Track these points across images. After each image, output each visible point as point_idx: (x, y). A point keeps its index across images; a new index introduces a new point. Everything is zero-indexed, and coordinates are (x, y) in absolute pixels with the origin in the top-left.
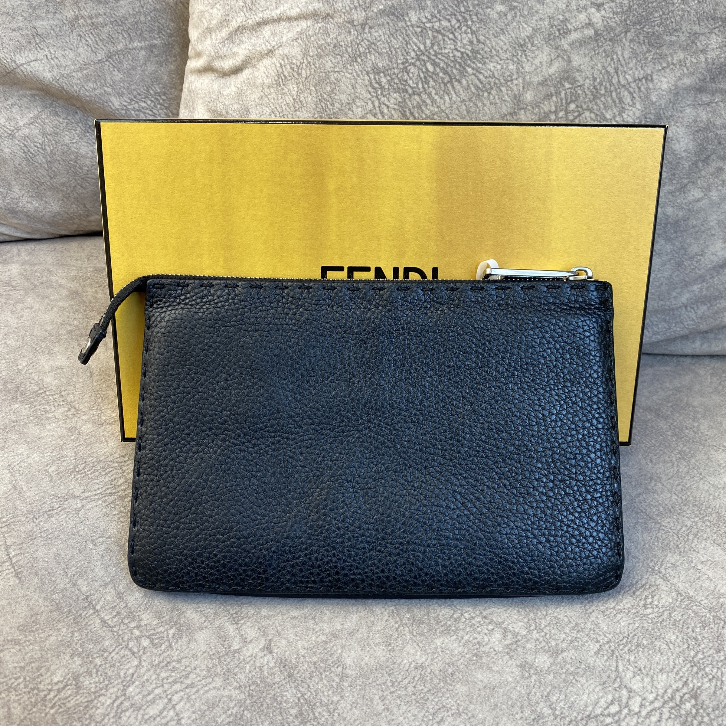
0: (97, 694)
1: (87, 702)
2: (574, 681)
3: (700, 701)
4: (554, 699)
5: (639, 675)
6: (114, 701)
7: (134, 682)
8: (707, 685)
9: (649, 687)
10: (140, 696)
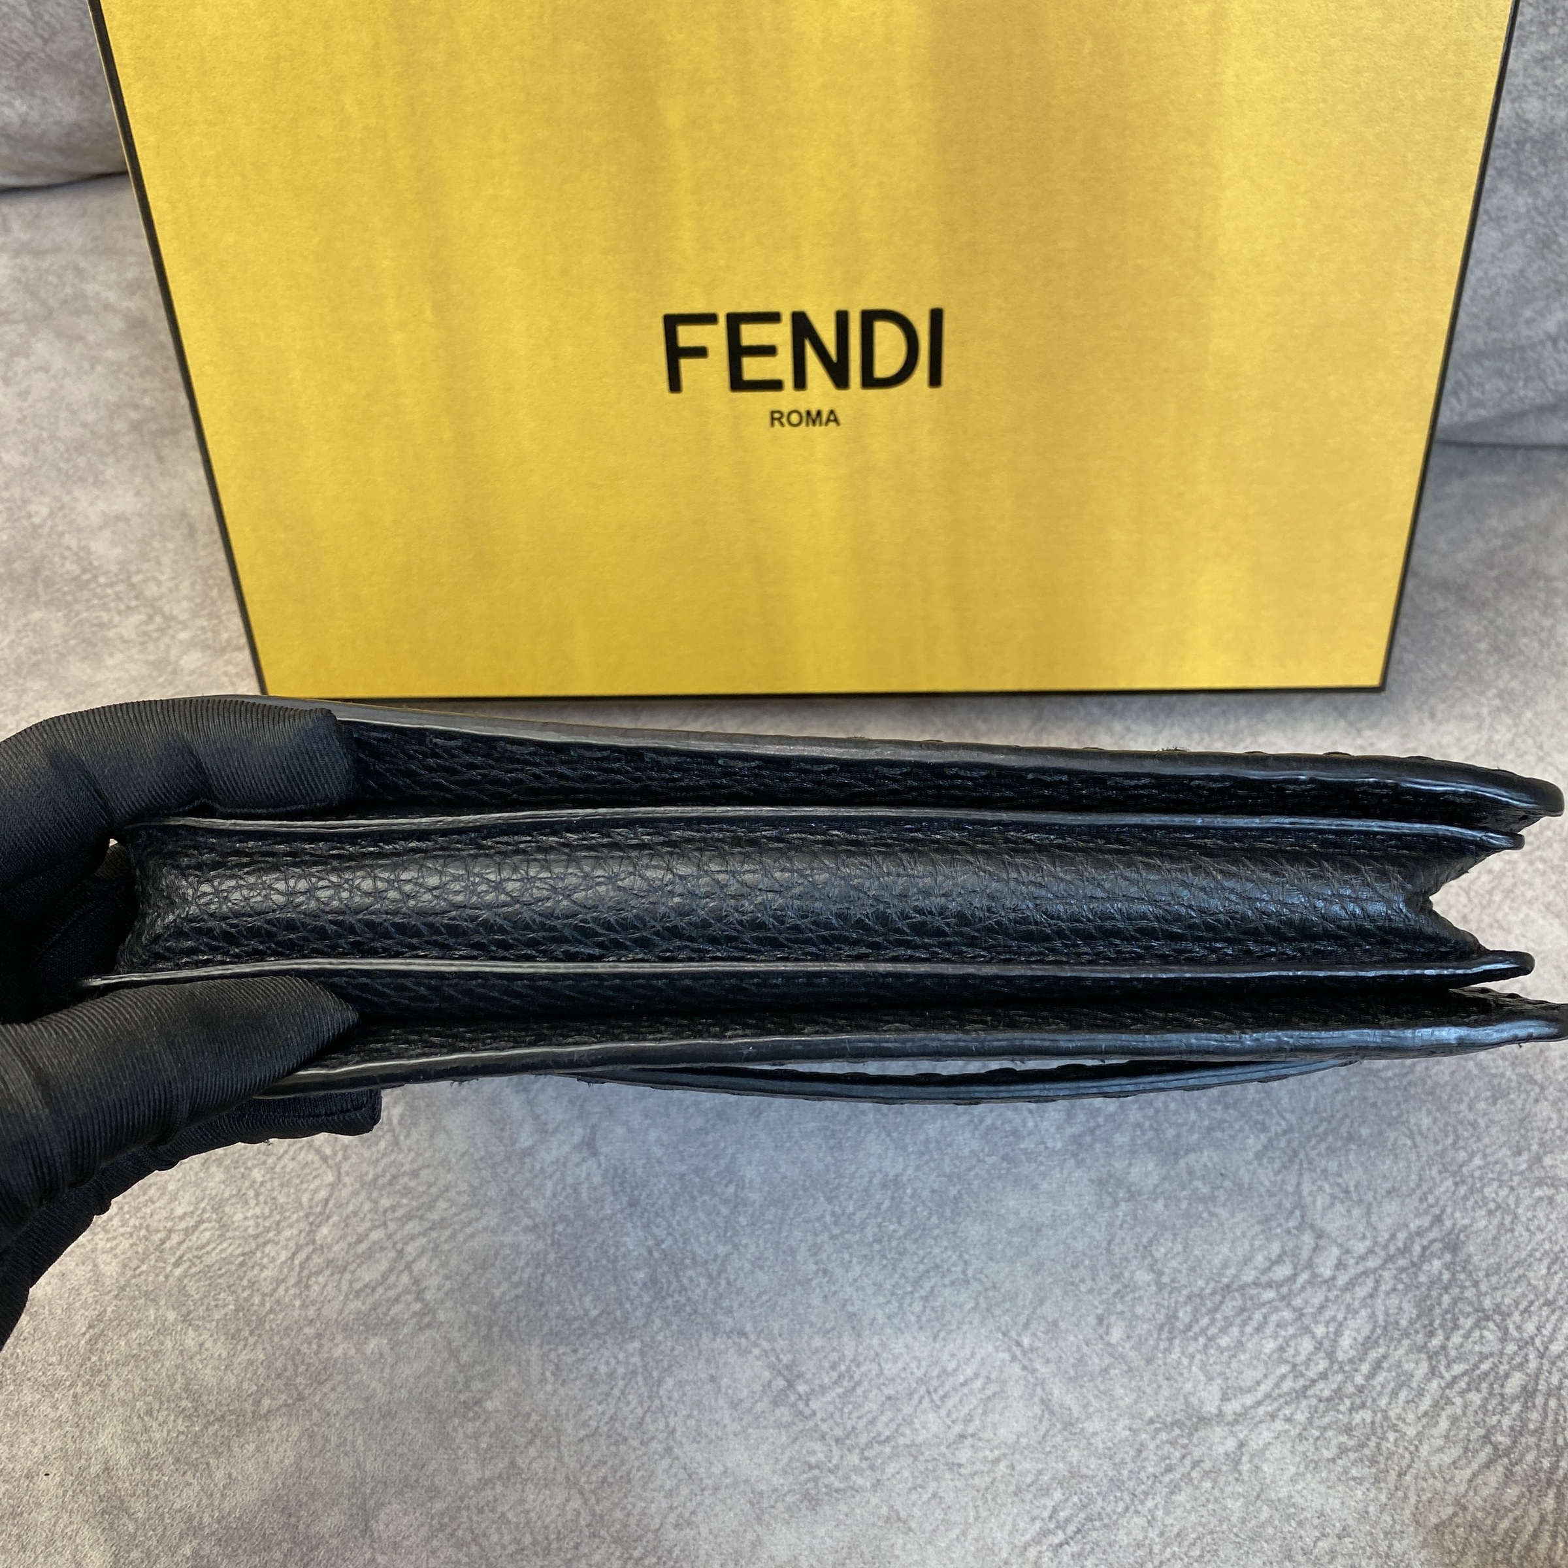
0: (261, 1240)
1: (243, 1254)
2: (1205, 1215)
3: (1462, 1256)
4: (1159, 1252)
5: (1342, 1202)
6: (294, 1254)
7: (329, 1217)
8: (1482, 1223)
9: (1361, 1228)
10: (343, 1245)
